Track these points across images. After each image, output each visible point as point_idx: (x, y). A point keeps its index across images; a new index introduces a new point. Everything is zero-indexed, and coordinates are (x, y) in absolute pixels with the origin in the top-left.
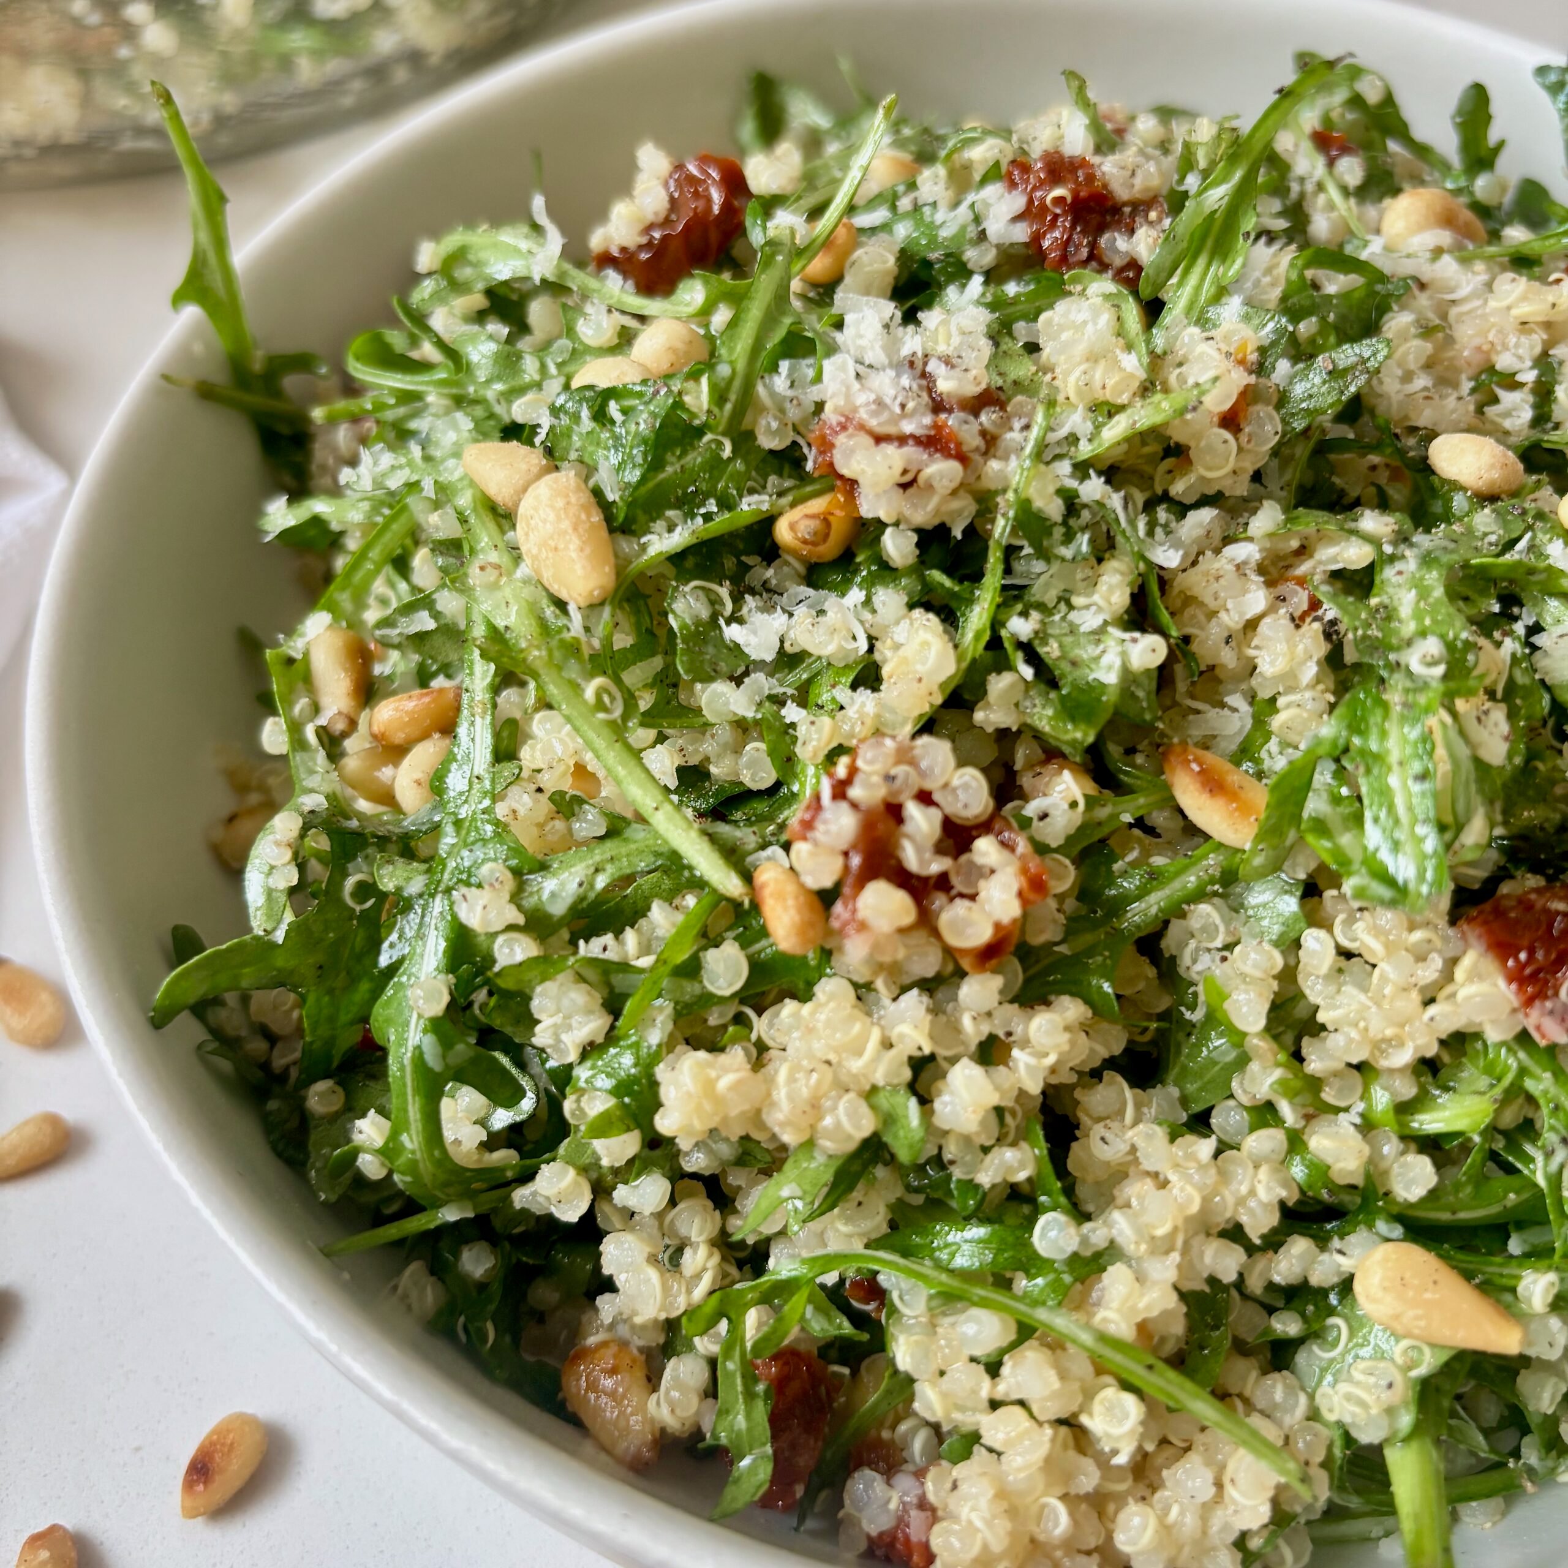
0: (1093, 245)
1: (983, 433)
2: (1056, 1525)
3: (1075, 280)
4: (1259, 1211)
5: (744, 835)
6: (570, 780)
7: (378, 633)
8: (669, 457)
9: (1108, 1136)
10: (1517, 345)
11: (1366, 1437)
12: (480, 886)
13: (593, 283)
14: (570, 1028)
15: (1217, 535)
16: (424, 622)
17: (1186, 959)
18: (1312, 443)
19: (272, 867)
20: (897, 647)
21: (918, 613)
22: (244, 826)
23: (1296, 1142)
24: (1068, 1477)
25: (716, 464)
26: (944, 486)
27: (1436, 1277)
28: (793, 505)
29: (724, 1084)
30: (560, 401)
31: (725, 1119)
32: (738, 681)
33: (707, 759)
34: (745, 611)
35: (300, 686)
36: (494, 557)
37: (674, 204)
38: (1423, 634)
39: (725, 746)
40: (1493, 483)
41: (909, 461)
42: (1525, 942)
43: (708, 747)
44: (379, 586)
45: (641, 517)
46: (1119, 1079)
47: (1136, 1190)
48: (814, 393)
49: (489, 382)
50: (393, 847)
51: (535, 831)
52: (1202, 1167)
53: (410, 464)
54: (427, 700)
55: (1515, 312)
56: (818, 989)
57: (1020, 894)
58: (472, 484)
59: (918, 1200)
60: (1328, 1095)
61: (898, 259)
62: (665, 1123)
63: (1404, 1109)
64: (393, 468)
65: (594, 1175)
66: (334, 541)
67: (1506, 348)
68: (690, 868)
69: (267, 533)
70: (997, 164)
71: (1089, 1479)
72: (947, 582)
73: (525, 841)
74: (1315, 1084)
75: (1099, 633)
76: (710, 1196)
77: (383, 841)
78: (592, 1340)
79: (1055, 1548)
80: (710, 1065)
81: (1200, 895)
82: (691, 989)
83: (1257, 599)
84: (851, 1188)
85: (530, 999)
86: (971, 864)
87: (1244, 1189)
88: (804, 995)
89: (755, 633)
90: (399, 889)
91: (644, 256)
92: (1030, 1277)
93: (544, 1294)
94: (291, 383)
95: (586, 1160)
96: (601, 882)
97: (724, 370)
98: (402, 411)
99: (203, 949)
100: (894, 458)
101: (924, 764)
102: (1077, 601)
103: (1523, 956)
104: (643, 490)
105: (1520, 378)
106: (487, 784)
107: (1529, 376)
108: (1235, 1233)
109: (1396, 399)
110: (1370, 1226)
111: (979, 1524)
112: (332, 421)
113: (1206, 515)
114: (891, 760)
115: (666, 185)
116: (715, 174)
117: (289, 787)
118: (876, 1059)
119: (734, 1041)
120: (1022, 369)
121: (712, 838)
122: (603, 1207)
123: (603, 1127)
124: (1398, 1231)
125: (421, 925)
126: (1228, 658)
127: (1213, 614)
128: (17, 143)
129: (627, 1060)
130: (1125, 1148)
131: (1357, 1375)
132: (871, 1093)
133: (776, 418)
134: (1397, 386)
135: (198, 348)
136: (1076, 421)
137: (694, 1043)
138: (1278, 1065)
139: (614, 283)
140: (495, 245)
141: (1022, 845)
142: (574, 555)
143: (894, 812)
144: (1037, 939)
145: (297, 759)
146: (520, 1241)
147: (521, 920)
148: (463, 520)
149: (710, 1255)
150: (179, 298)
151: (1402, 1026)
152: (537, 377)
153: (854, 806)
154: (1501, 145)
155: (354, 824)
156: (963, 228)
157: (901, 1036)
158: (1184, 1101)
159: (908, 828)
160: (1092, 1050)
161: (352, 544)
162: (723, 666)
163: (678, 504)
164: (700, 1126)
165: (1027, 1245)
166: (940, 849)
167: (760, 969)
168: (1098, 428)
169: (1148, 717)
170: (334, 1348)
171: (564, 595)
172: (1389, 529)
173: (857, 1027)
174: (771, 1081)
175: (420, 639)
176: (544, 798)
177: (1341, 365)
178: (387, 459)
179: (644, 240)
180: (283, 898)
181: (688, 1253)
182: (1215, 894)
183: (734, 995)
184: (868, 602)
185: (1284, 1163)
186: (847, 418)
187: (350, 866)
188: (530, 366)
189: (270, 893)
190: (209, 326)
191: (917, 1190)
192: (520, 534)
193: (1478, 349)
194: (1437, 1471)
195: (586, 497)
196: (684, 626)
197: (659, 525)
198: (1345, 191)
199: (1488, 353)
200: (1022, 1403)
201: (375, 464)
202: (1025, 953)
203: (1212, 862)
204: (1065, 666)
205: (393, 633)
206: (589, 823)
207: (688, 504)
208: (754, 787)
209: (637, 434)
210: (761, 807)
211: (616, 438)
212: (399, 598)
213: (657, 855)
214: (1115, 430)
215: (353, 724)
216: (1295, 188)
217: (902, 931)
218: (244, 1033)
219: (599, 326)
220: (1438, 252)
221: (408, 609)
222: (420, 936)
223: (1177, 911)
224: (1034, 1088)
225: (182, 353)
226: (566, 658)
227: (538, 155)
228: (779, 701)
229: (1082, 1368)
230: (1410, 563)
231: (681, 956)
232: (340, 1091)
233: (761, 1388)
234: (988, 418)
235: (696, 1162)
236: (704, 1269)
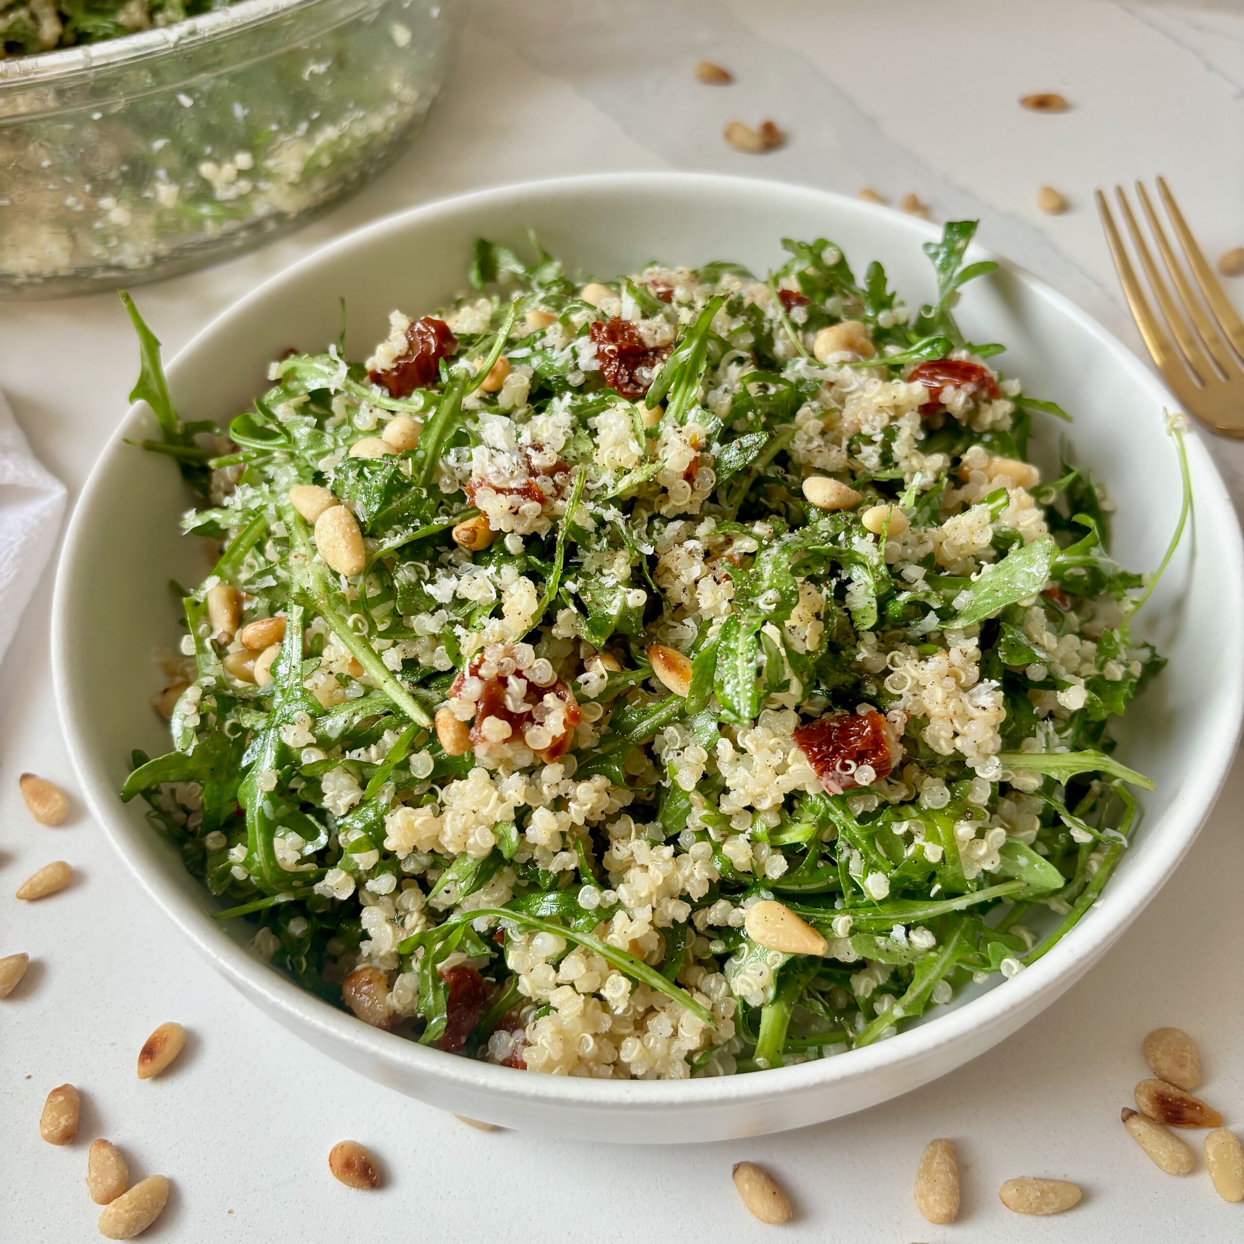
0: (631, 375)
1: (555, 485)
2: (588, 1046)
3: (611, 400)
4: (696, 885)
5: (432, 694)
6: (347, 667)
7: (245, 587)
8: (394, 498)
9: (620, 847)
10: (873, 421)
11: (753, 1002)
12: (293, 724)
13: (365, 392)
14: (340, 797)
15: (684, 535)
16: (270, 581)
17: (663, 756)
18: (752, 480)
19: (186, 716)
20: (512, 595)
21: (524, 579)
22: (170, 695)
23: (717, 848)
24: (597, 1024)
25: (419, 501)
26: (531, 515)
27: (783, 916)
28: (462, 521)
29: (417, 823)
30: (340, 465)
31: (420, 841)
32: (432, 613)
33: (417, 656)
34: (437, 577)
35: (202, 617)
36: (303, 550)
37: (411, 345)
38: (770, 588)
39: (426, 648)
40: (833, 503)
41: (513, 502)
42: (816, 743)
43: (418, 649)
44: (248, 559)
45: (381, 529)
46: (630, 818)
47: (634, 874)
48: (466, 466)
49: (307, 448)
50: (251, 705)
51: (327, 695)
52: (666, 861)
53: (262, 495)
54: (271, 624)
55: (875, 401)
56: (469, 774)
57: (565, 722)
58: (294, 509)
59: (525, 883)
60: (734, 824)
61: (531, 380)
62: (389, 844)
63: (775, 832)
64: (253, 497)
65: (357, 876)
66: (223, 534)
67: (867, 421)
68: (403, 712)
69: (184, 530)
70: (587, 324)
71: (606, 1024)
72: (539, 563)
73: (321, 701)
74: (727, 819)
75: (614, 588)
76: (420, 887)
77: (245, 702)
78: (359, 967)
79: (589, 1061)
80: (412, 814)
81: (668, 722)
82: (404, 776)
83: (697, 569)
84: (489, 878)
85: (320, 782)
86: (542, 706)
87: (687, 873)
88: (462, 777)
89: (439, 588)
90: (252, 726)
91: (395, 374)
92: (577, 919)
93: (336, 946)
94: (199, 438)
95: (352, 867)
96: (357, 720)
97: (421, 454)
98: (261, 460)
99: (147, 760)
100: (505, 501)
101: (518, 657)
102: (605, 571)
103: (815, 749)
104: (381, 515)
105: (874, 438)
106: (299, 670)
107: (879, 437)
108: (685, 897)
109: (802, 452)
110: (759, 895)
111: (546, 1045)
112: (221, 466)
113: (678, 524)
114: (501, 655)
115: (407, 336)
116: (433, 331)
117: (196, 673)
118: (496, 808)
119: (427, 802)
120: (586, 446)
121: (414, 696)
122: (362, 894)
123: (358, 847)
124: (771, 896)
125: (263, 744)
126: (685, 599)
127: (678, 577)
128: (30, 276)
129: (371, 814)
130: (628, 853)
131: (748, 971)
132: (494, 827)
133: (449, 478)
134: (803, 445)
135: (144, 422)
136: (607, 478)
137: (405, 804)
138: (705, 808)
139: (377, 393)
140: (312, 369)
141: (569, 696)
142: (343, 550)
143: (502, 681)
144: (584, 746)
145: (200, 658)
146: (322, 917)
147: (314, 741)
148: (289, 529)
149: (419, 919)
150: (133, 396)
151: (765, 787)
152: (332, 447)
153: (481, 678)
154: (893, 295)
155: (230, 692)
156: (567, 361)
157: (510, 796)
158: (665, 830)
159: (509, 689)
160: (611, 802)
161: (233, 535)
162: (422, 607)
163: (399, 522)
164: (408, 845)
165: (575, 903)
166: (526, 699)
167: (440, 765)
168: (617, 480)
169: (634, 631)
170: (214, 956)
171: (338, 570)
172: (767, 532)
173: (486, 791)
174: (443, 822)
175: (268, 590)
176: (332, 677)
177: (745, 446)
178: (250, 492)
179: (395, 366)
180: (192, 732)
181: (408, 918)
182: (676, 721)
183: (427, 778)
184: (498, 572)
185: (711, 860)
186: (483, 479)
187: (228, 715)
188: (328, 441)
189: (185, 729)
190: (150, 409)
191: (523, 878)
192: (316, 538)
193: (852, 422)
194: (785, 1017)
195: (350, 519)
196: (402, 586)
197: (390, 533)
198: (795, 327)
199: (858, 425)
200: (572, 985)
201: (243, 495)
202: (577, 752)
203: (675, 705)
204: (594, 606)
205: (253, 587)
206: (355, 689)
207: (404, 522)
208: (442, 670)
209: (377, 487)
210: (445, 680)
211: (366, 488)
212: (260, 566)
213: (386, 706)
214: (624, 484)
215: (231, 638)
216: (767, 326)
217: (505, 741)
218: (172, 809)
219: (365, 420)
220: (842, 363)
221: (262, 574)
222: (263, 750)
223: (657, 731)
224: (580, 822)
225: (135, 425)
226: (338, 604)
227: (343, 301)
228: (452, 624)
229: (600, 964)
230: (774, 551)
231: (400, 759)
232: (224, 836)
233: (442, 984)
234: (558, 478)
235: (409, 868)
236: (416, 926)
